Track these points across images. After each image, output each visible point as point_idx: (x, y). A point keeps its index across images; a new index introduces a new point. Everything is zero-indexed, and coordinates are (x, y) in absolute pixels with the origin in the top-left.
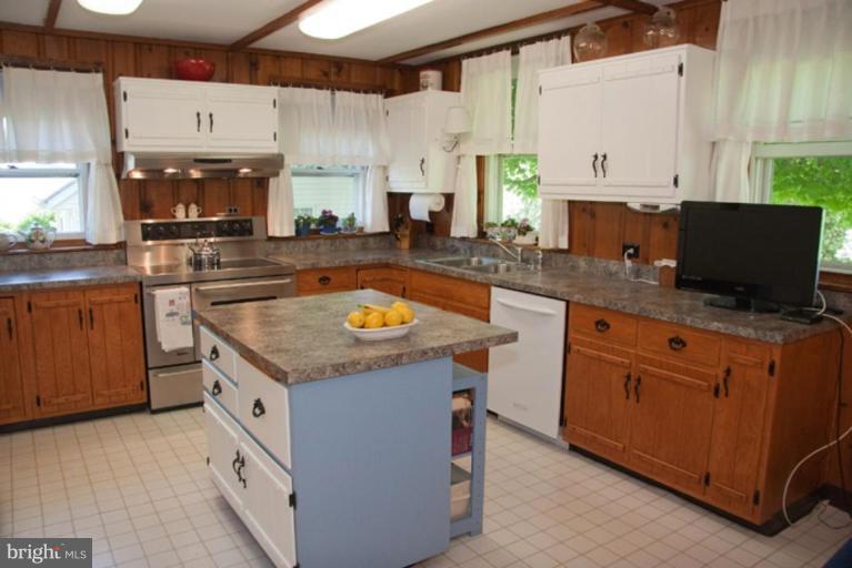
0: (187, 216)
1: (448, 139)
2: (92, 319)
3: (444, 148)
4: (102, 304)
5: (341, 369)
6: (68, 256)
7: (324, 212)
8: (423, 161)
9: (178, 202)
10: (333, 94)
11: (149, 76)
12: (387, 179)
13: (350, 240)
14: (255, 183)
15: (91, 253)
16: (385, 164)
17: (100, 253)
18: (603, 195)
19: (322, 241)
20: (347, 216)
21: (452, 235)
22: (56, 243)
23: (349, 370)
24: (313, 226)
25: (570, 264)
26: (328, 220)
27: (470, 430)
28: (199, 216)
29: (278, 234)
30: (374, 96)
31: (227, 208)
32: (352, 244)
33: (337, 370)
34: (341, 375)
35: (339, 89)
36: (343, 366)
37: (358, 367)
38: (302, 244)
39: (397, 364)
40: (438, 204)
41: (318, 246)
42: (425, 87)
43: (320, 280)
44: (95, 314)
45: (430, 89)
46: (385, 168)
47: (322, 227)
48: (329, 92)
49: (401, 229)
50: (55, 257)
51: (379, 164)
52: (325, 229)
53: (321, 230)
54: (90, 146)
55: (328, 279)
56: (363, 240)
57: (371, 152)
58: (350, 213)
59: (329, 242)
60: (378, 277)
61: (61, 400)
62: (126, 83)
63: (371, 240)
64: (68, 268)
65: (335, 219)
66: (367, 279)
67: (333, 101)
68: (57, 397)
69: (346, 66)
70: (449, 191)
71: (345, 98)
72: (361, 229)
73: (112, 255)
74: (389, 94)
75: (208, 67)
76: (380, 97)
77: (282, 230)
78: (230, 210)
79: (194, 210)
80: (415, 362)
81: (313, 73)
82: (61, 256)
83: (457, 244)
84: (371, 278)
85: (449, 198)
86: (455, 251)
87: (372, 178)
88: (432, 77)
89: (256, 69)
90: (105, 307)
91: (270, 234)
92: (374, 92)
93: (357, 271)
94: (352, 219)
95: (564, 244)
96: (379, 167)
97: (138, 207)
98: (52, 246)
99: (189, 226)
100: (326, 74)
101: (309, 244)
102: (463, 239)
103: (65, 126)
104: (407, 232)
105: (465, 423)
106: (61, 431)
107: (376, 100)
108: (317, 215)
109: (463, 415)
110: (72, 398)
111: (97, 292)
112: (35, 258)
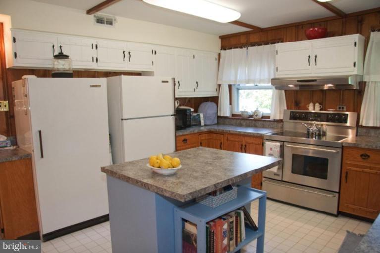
0: (313, 109)
2: (245, 149)
6: (264, 123)
9: (311, 102)
14: (356, 93)
22: (263, 117)
29: (364, 124)
31: (338, 107)
43: (361, 155)
44: (247, 147)
50: (260, 122)
78: (340, 108)
79: (317, 106)
82: (262, 122)
90: (251, 145)
91: (360, 123)
112: (253, 122)
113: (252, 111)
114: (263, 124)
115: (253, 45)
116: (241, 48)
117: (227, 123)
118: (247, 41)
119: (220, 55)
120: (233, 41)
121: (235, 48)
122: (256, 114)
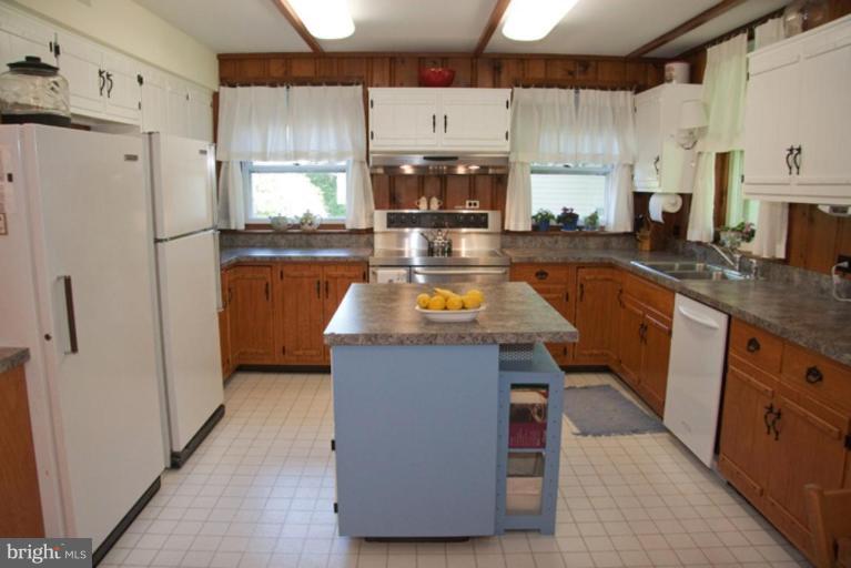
0: (429, 208)
1: (683, 135)
2: (327, 290)
3: (682, 146)
4: (336, 278)
5: (373, 339)
6: (328, 237)
7: (565, 210)
8: (658, 160)
9: (423, 195)
10: (577, 92)
11: (402, 85)
12: (633, 177)
13: (591, 239)
14: (495, 180)
15: (347, 236)
16: (631, 163)
17: (354, 236)
18: (793, 196)
19: (560, 238)
20: (588, 214)
21: (689, 238)
22: (322, 226)
23: (381, 341)
24: (553, 223)
25: (786, 276)
26: (569, 218)
27: (544, 426)
28: (441, 208)
29: (512, 229)
30: (622, 93)
31: (466, 202)
32: (592, 243)
33: (370, 340)
34: (373, 344)
35: (584, 88)
36: (376, 336)
37: (390, 340)
38: (539, 239)
39: (431, 343)
40: (674, 205)
41: (556, 242)
42: (670, 81)
43: (537, 274)
44: (331, 286)
45: (674, 82)
46: (632, 167)
47: (561, 224)
48: (573, 91)
49: (642, 230)
50: (319, 237)
51: (625, 162)
52: (565, 227)
53: (562, 227)
54: (349, 147)
55: (546, 274)
56: (604, 239)
57: (616, 149)
58: (593, 211)
59: (568, 239)
60: (601, 277)
61: (301, 352)
62: (374, 92)
63: (614, 239)
64: (328, 246)
65: (575, 217)
66: (587, 277)
67: (577, 100)
68: (298, 349)
69: (593, 64)
70: (687, 191)
71: (590, 96)
72: (603, 228)
73: (364, 238)
74: (639, 90)
75: (447, 74)
76: (629, 93)
77: (516, 225)
78: (470, 204)
79: (435, 202)
80: (452, 344)
81: (559, 74)
82: (324, 237)
83: (695, 248)
84: (592, 277)
85: (687, 199)
86: (692, 256)
87: (618, 176)
88: (677, 69)
89: (500, 73)
90: (338, 281)
91: (506, 228)
92: (623, 89)
93: (578, 268)
94: (594, 218)
95: (781, 254)
96: (624, 165)
97: (388, 199)
98: (319, 228)
99: (429, 217)
100: (571, 73)
101: (547, 240)
102: (699, 243)
103: (331, 132)
104: (648, 233)
105: (537, 417)
106: (299, 378)
107: (623, 98)
108: (557, 212)
109: (536, 410)
110: (307, 352)
111: (333, 268)
112: (304, 237)
113: (297, 217)
114: (326, 240)
115: (302, 82)
116: (273, 85)
117: (240, 244)
118: (286, 73)
119: (216, 96)
120: (252, 70)
121: (257, 84)
122: (309, 222)
